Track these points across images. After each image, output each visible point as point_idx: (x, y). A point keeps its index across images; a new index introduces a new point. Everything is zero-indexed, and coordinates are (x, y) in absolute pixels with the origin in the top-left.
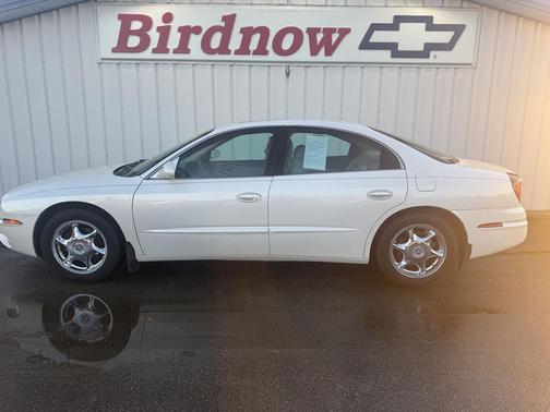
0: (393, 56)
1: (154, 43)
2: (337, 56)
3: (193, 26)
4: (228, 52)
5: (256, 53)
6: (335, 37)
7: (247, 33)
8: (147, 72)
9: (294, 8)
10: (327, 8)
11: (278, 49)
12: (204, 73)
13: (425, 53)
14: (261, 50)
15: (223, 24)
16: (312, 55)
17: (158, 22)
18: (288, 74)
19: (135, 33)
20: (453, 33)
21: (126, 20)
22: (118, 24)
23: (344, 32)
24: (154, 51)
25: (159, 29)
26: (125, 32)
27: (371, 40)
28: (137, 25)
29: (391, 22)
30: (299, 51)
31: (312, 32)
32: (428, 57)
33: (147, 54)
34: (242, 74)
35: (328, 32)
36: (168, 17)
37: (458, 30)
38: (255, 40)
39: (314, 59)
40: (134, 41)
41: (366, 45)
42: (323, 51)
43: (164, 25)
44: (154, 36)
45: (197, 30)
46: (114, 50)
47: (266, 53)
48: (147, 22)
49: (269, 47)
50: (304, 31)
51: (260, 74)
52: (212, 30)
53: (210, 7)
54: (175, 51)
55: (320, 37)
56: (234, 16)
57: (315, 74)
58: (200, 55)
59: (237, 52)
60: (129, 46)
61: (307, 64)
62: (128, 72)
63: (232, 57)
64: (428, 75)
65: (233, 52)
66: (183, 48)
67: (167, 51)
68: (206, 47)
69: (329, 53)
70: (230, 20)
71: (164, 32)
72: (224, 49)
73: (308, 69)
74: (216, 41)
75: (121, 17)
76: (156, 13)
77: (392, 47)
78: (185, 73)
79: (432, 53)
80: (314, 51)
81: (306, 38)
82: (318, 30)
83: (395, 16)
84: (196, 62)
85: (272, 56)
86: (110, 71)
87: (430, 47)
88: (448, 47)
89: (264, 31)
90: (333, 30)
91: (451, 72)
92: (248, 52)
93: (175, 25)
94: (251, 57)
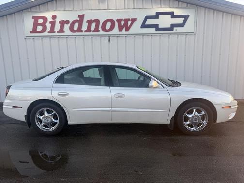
0: (156, 30)
1: (49, 29)
2: (131, 31)
3: (65, 20)
4: (82, 31)
5: (94, 31)
6: (129, 23)
7: (90, 22)
8: (46, 41)
9: (111, 10)
10: (125, 10)
11: (104, 29)
12: (72, 41)
13: (171, 29)
14: (97, 30)
15: (79, 19)
16: (119, 31)
17: (50, 19)
18: (109, 40)
19: (40, 24)
20: (184, 19)
21: (36, 19)
22: (33, 21)
23: (134, 20)
24: (49, 32)
25: (50, 22)
26: (36, 24)
27: (146, 24)
28: (41, 21)
29: (155, 15)
30: (114, 30)
31: (119, 21)
32: (173, 30)
33: (46, 33)
34: (88, 41)
35: (126, 21)
36: (54, 17)
37: (186, 17)
38: (94, 25)
39: (120, 33)
40: (40, 28)
41: (144, 26)
42: (124, 29)
43: (52, 20)
44: (48, 25)
45: (67, 22)
46: (31, 32)
47: (99, 31)
48: (45, 19)
49: (100, 28)
50: (115, 20)
51: (97, 41)
52: (74, 22)
53: (73, 12)
54: (58, 32)
55: (123, 23)
56: (83, 15)
57: (122, 40)
58: (69, 33)
59: (86, 31)
60: (38, 30)
61: (118, 36)
62: (38, 42)
63: (83, 33)
64: (174, 38)
65: (84, 31)
66: (62, 30)
67: (54, 32)
68: (72, 29)
69: (127, 30)
70: (82, 17)
71: (53, 24)
72: (79, 30)
73: (118, 38)
74: (76, 27)
75: (34, 18)
76: (49, 15)
77: (156, 26)
78: (63, 41)
79: (175, 28)
80: (120, 30)
81: (116, 24)
82: (122, 20)
83: (156, 13)
84: (68, 36)
85: (101, 32)
86: (30, 42)
87: (173, 26)
88: (182, 25)
89: (97, 22)
90: (129, 20)
91: (184, 37)
92: (90, 31)
93: (57, 20)
94: (92, 33)
